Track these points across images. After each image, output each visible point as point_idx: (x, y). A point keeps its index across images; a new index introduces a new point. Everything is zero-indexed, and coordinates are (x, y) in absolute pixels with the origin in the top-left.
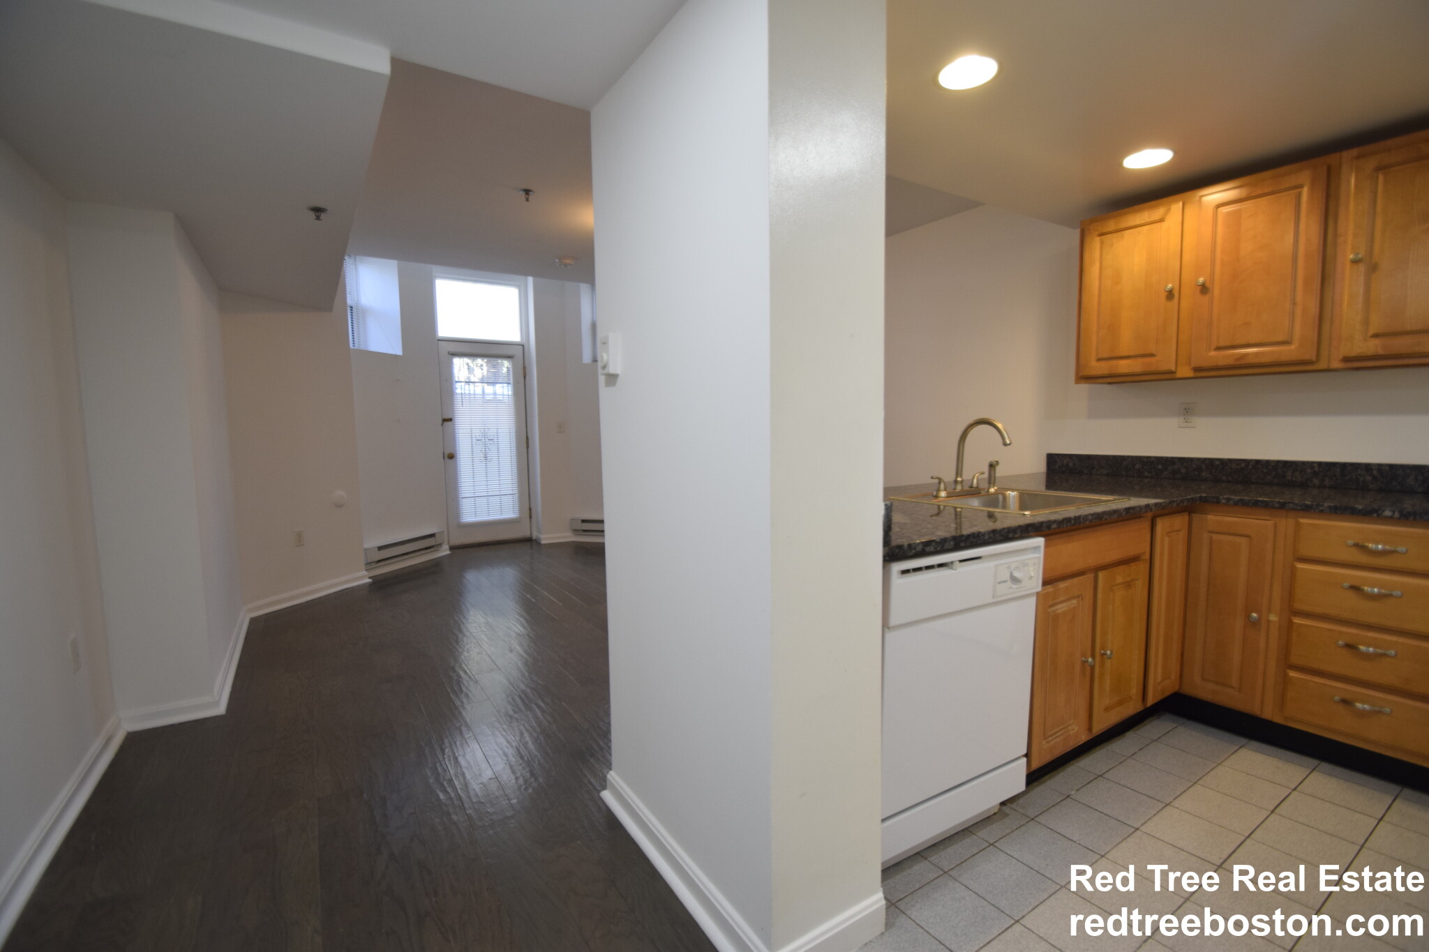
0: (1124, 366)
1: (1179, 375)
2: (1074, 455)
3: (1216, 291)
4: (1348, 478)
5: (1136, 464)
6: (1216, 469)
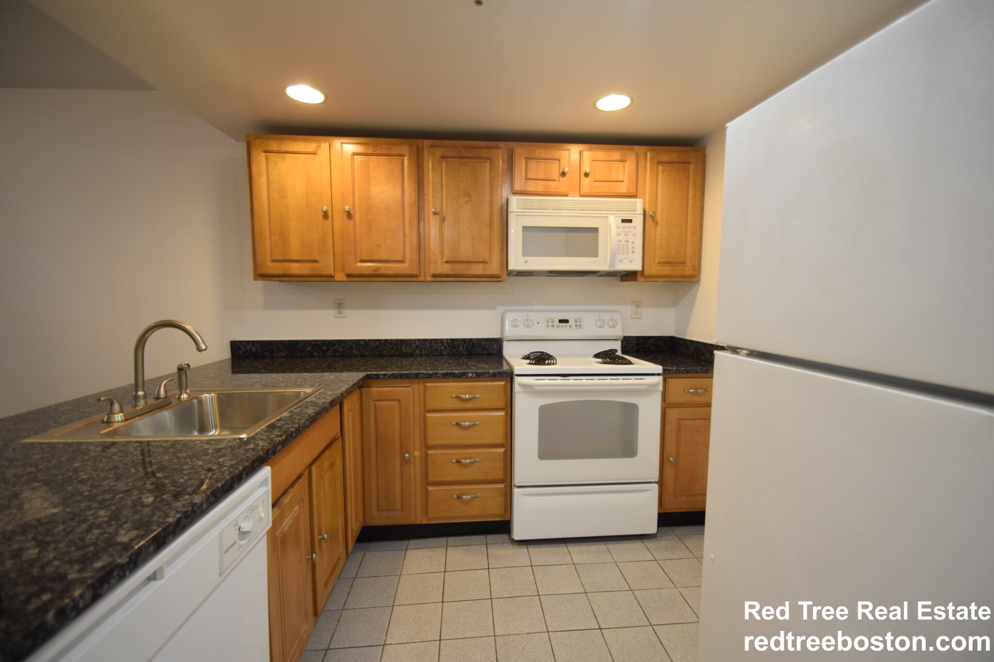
0: (295, 268)
1: (336, 279)
2: (256, 341)
3: (357, 217)
4: (433, 349)
5: (307, 347)
6: (362, 347)
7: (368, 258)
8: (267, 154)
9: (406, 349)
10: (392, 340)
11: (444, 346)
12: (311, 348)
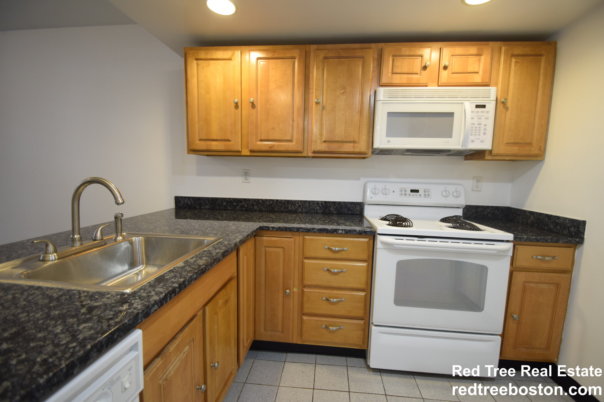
0: (215, 146)
1: (243, 154)
2: (191, 197)
3: (259, 107)
4: (311, 208)
5: (223, 203)
6: (260, 205)
7: (266, 138)
8: (198, 61)
9: (291, 207)
10: (281, 200)
11: (319, 206)
12: (226, 204)
